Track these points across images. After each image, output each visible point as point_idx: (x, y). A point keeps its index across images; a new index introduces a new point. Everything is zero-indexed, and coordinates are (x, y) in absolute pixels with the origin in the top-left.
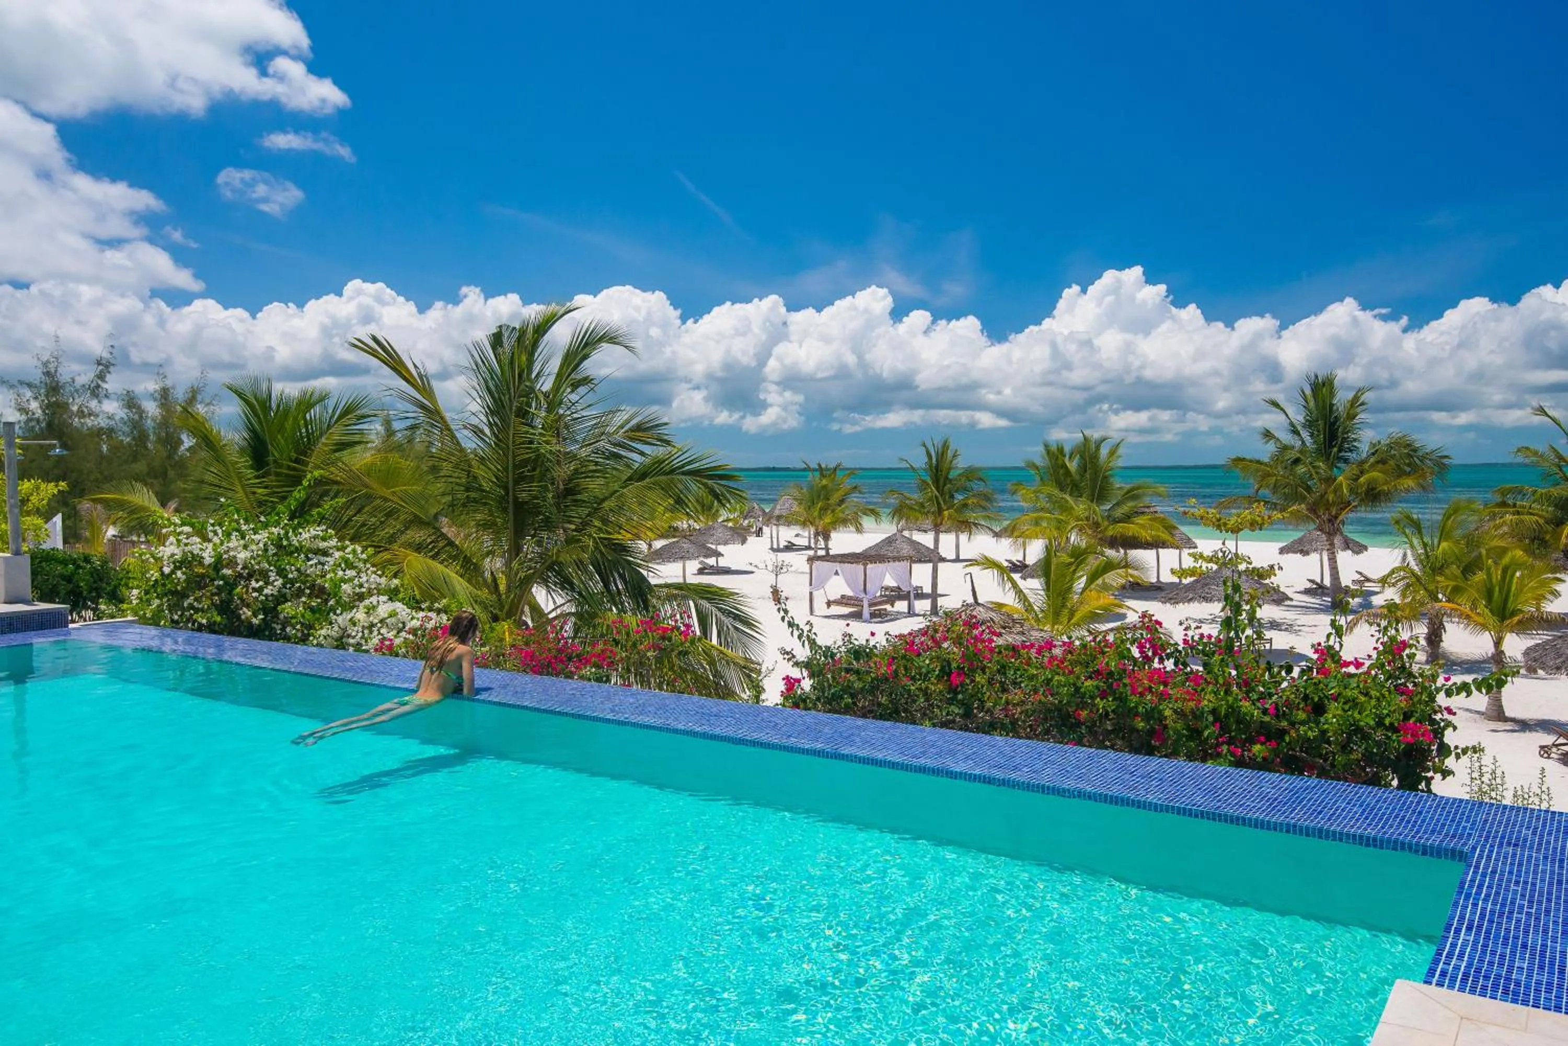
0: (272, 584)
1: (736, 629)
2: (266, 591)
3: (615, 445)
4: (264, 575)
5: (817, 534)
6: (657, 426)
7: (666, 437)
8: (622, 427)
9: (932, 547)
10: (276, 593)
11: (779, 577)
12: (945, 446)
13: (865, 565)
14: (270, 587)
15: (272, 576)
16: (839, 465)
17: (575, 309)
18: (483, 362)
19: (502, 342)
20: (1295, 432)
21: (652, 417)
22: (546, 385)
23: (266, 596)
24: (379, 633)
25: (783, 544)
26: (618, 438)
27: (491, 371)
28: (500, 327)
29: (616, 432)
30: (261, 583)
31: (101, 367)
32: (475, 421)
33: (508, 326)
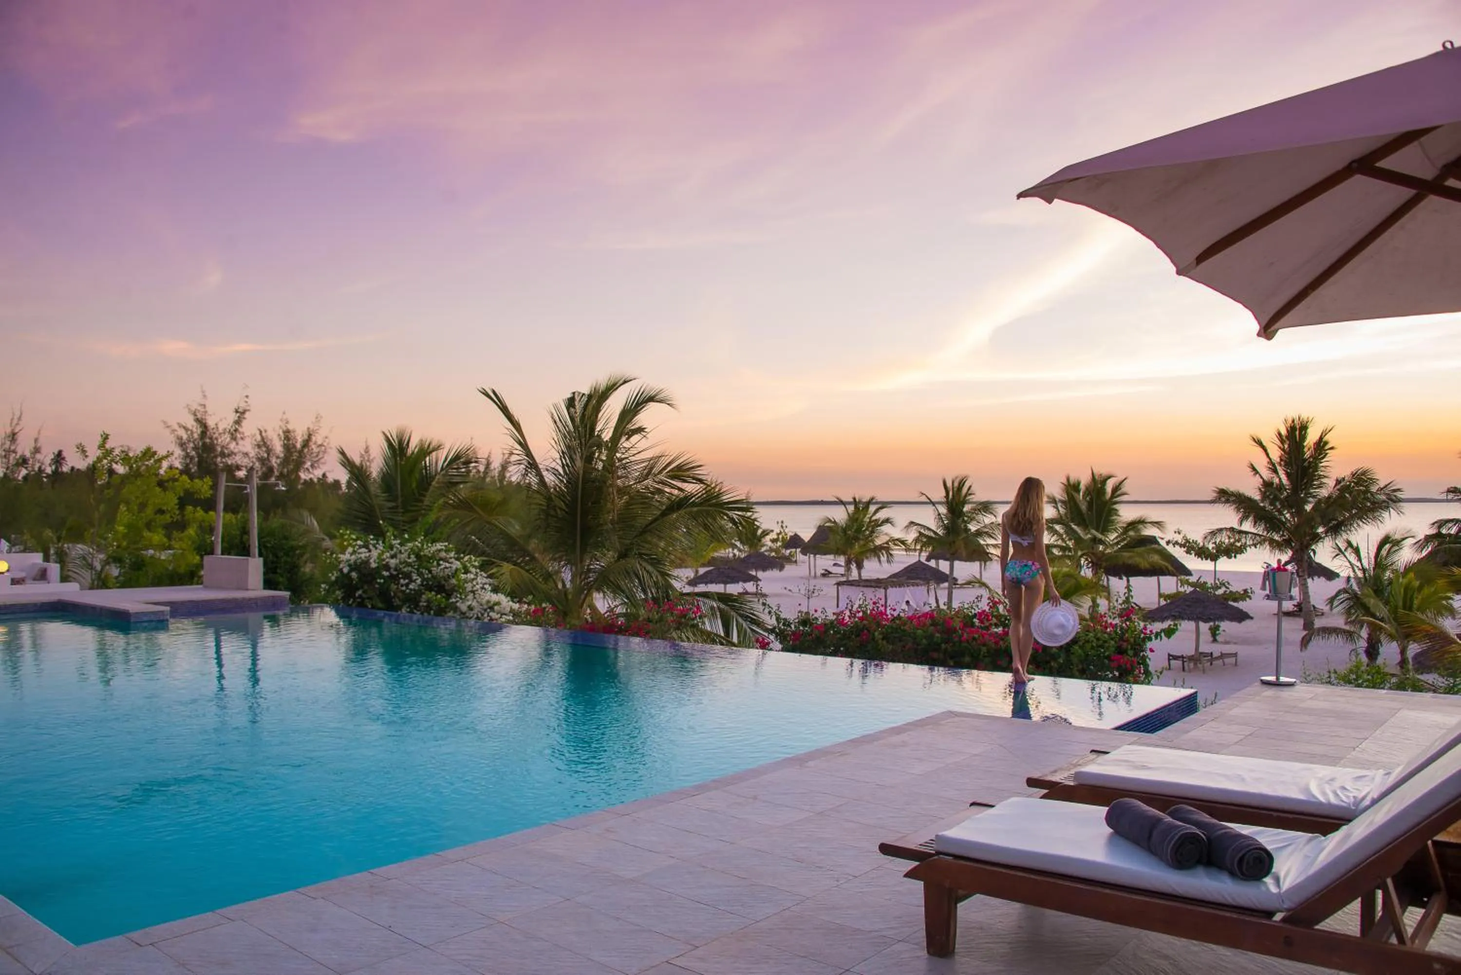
0: (415, 581)
1: (752, 630)
2: (411, 587)
3: (659, 483)
4: (408, 576)
5: (848, 563)
6: (693, 468)
7: (700, 477)
8: (664, 469)
9: (948, 572)
10: (417, 588)
11: (810, 600)
12: (962, 483)
13: (886, 589)
14: (413, 584)
15: (415, 577)
16: (872, 499)
17: (631, 380)
18: (560, 420)
19: (575, 405)
20: (1275, 471)
21: (689, 460)
22: (607, 436)
23: (411, 590)
24: (488, 616)
25: (820, 571)
26: (661, 477)
27: (565, 426)
28: (574, 393)
29: (660, 472)
30: (407, 581)
31: (238, 414)
32: (553, 465)
33: (579, 393)
